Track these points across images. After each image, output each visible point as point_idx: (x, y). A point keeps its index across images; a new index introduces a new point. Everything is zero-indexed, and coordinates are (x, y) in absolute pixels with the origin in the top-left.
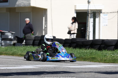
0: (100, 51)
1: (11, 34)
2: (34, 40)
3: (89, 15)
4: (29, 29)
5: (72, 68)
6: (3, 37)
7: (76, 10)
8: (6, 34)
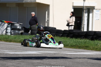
0: (92, 41)
1: (19, 25)
3: (85, 10)
4: (34, 21)
5: (69, 54)
6: (12, 27)
7: (73, 6)
8: (15, 25)
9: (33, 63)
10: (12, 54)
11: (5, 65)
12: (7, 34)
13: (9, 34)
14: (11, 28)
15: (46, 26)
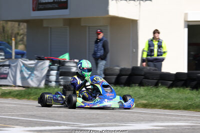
1: (75, 65)
2: (119, 76)
6: (61, 70)
8: (67, 64)
12: (50, 84)
13: (53, 84)
14: (59, 72)
15: (139, 65)
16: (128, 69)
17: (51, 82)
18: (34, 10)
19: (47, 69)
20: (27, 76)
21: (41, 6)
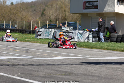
2: (117, 38)
9: (112, 68)
10: (93, 60)
11: (88, 69)
12: (89, 41)
13: (91, 41)
14: (93, 36)
16: (121, 35)
17: (89, 40)
18: (84, 9)
19: (88, 34)
20: (79, 37)
21: (87, 8)
